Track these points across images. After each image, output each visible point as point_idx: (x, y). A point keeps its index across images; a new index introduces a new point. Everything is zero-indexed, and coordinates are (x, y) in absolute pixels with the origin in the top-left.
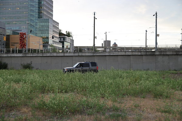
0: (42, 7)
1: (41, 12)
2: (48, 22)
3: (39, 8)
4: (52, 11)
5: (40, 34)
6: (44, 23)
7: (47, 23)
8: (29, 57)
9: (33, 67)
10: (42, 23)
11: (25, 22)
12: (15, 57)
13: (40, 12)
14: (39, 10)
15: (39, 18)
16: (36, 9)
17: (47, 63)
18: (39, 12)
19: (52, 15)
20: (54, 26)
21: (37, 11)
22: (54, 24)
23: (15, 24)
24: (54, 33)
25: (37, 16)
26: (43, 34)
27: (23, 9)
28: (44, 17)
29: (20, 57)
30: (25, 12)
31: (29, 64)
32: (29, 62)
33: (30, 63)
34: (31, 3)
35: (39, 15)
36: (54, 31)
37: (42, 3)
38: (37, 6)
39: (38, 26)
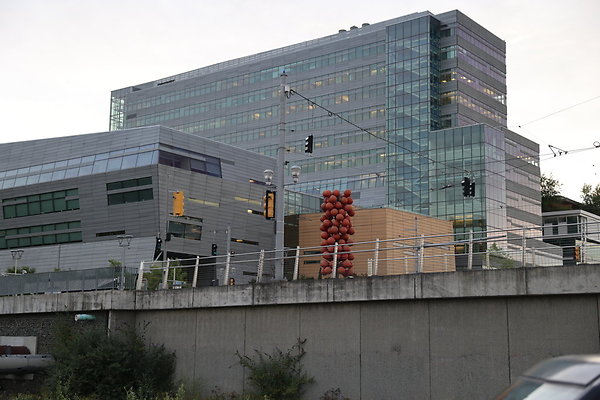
0: (448, 78)
1: (447, 101)
2: (481, 143)
3: (435, 80)
4: (503, 90)
5: (442, 206)
6: (458, 152)
7: (476, 148)
8: (291, 311)
9: (312, 381)
10: (450, 153)
11: (373, 154)
12: (214, 314)
13: (439, 102)
14: (434, 90)
15: (435, 126)
16: (420, 90)
17: (397, 349)
18: (434, 102)
19: (502, 110)
20: (510, 160)
21: (426, 96)
22: (512, 151)
23: (334, 167)
24: (516, 196)
25: (426, 119)
26: (459, 206)
27: (366, 96)
28: (461, 123)
29: (238, 314)
30: (374, 112)
31: (290, 361)
32: (288, 346)
33: (295, 353)
34: (400, 66)
35: (434, 113)
36: (512, 186)
37: (452, 55)
38: (426, 73)
39: (432, 167)
